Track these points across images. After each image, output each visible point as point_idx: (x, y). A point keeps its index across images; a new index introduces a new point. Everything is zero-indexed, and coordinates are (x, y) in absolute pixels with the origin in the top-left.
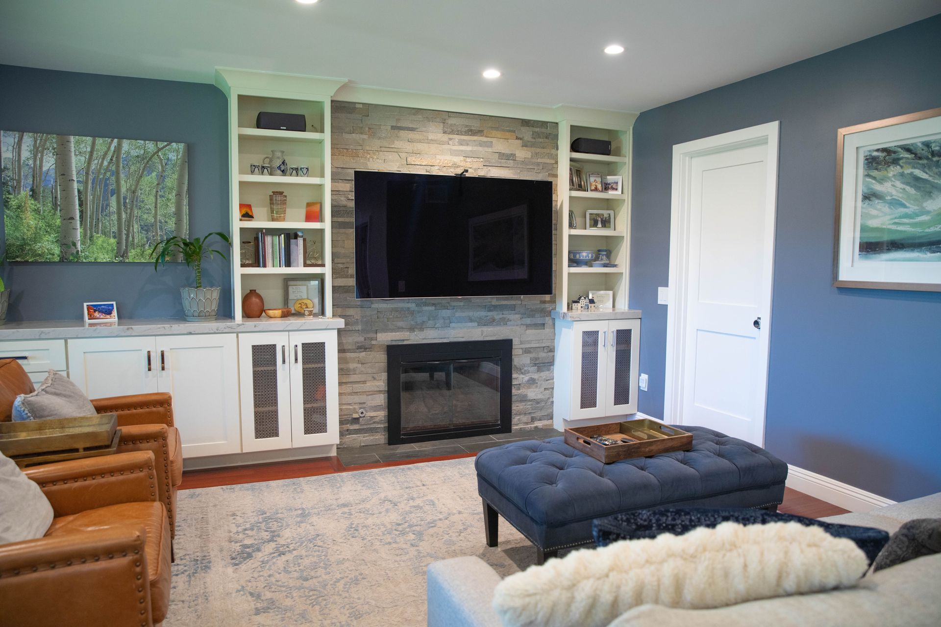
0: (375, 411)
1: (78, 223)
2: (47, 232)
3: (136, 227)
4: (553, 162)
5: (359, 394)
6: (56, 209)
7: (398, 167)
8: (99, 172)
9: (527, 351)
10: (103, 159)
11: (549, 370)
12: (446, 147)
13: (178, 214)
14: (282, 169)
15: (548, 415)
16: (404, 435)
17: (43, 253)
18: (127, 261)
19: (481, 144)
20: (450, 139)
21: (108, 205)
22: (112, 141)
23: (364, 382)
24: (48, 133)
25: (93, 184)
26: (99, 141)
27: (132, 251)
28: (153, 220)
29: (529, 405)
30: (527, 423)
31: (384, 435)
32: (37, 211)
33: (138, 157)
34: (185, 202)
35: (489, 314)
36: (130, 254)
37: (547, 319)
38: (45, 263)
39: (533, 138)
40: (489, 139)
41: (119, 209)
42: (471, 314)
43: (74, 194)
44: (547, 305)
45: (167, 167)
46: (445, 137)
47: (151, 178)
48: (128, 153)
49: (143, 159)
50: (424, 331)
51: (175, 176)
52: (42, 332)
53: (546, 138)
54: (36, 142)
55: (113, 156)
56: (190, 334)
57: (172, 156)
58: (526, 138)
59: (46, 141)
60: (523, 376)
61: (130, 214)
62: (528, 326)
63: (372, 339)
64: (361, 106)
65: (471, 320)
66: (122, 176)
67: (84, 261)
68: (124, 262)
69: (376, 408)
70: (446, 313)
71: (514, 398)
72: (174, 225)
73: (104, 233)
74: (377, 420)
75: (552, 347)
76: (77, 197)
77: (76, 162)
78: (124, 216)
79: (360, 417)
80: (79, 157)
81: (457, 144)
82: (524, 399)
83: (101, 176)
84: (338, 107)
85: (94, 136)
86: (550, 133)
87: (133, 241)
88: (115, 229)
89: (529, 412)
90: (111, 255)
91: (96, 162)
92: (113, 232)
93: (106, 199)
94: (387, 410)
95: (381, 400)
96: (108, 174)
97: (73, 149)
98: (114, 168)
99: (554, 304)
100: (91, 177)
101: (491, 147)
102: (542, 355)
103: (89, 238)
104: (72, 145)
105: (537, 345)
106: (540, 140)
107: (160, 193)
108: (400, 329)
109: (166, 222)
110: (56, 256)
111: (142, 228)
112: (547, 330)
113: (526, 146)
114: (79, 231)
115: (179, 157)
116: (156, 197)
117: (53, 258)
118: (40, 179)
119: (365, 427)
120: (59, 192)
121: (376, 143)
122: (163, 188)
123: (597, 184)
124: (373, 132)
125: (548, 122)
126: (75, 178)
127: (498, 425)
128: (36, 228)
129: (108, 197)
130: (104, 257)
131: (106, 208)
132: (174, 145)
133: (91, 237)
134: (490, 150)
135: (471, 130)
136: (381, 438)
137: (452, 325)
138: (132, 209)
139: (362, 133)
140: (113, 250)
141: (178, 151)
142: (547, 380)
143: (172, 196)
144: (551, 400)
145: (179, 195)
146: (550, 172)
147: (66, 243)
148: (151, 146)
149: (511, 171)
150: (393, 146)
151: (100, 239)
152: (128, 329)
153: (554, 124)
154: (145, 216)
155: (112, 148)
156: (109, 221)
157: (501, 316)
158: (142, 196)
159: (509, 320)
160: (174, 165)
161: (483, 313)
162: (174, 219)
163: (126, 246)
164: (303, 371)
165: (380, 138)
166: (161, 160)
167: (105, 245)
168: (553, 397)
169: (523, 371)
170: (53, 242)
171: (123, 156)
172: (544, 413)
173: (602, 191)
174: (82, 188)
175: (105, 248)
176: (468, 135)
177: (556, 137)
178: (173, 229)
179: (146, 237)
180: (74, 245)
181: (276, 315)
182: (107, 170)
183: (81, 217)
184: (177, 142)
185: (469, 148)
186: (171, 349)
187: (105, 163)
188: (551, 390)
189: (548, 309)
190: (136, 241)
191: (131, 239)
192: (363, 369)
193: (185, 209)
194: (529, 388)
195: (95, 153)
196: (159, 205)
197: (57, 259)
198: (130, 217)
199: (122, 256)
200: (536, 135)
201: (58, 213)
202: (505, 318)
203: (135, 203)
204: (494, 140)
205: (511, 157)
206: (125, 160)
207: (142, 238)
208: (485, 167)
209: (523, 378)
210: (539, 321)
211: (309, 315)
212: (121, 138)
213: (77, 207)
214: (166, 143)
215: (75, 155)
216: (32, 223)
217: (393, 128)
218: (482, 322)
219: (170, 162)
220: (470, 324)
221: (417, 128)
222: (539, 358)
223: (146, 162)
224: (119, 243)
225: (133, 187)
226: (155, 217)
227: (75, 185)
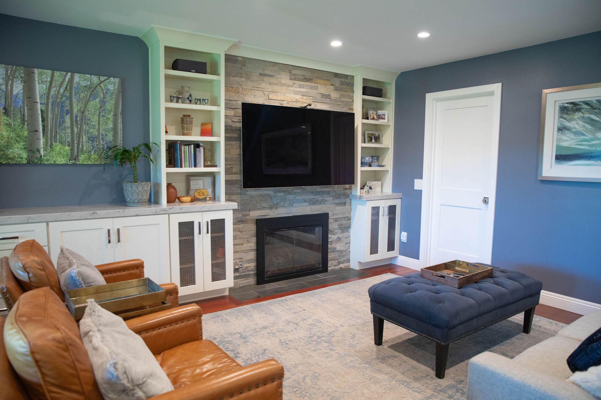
0: (248, 263)
1: (41, 134)
2: (17, 141)
3: (85, 138)
4: (351, 100)
5: (239, 252)
6: (24, 124)
7: (263, 101)
8: (57, 97)
9: (336, 220)
10: (60, 87)
11: (347, 232)
12: (291, 88)
13: (115, 129)
14: (190, 100)
15: (347, 260)
16: (266, 277)
17: (14, 157)
18: (78, 163)
19: (312, 88)
20: (294, 84)
21: (64, 122)
22: (67, 74)
23: (242, 244)
24: (17, 66)
25: (52, 105)
26: (57, 74)
27: (82, 156)
28: (97, 134)
29: (337, 254)
30: (335, 266)
31: (254, 279)
32: (9, 125)
33: (86, 86)
34: (120, 121)
35: (316, 197)
36: (80, 158)
37: (347, 199)
38: (16, 165)
39: (340, 85)
40: (316, 85)
41: (72, 125)
42: (305, 197)
43: (38, 112)
44: (347, 191)
45: (107, 95)
46: (291, 82)
47: (96, 102)
48: (78, 83)
49: (90, 88)
50: (278, 209)
51: (113, 102)
52: (29, 218)
53: (348, 85)
54: (7, 71)
55: (67, 86)
56: (137, 215)
57: (111, 87)
58: (336, 85)
59: (15, 71)
60: (334, 236)
61: (81, 128)
62: (337, 204)
63: (247, 215)
64: (241, 59)
65: (305, 201)
66: (74, 100)
67: (46, 163)
68: (76, 164)
69: (249, 261)
70: (291, 197)
71: (329, 250)
72: (112, 137)
73: (61, 142)
74: (250, 269)
75: (349, 217)
76: (40, 115)
77: (39, 89)
78: (76, 130)
79: (240, 268)
80: (41, 85)
81: (298, 87)
82: (334, 250)
83: (59, 100)
84: (229, 59)
85: (53, 70)
86: (349, 83)
87: (83, 148)
88: (69, 139)
89: (337, 258)
90: (66, 159)
91: (55, 89)
92: (68, 142)
93: (62, 117)
94: (256, 262)
95: (252, 255)
96: (64, 99)
97: (37, 79)
98: (68, 94)
99: (351, 190)
100: (51, 100)
101: (317, 89)
102: (344, 222)
103: (49, 146)
104: (36, 75)
105: (342, 216)
106: (344, 87)
107: (102, 114)
108: (264, 208)
109: (106, 135)
110: (24, 159)
111: (89, 139)
112: (347, 206)
113: (337, 90)
114: (42, 141)
115: (115, 88)
116: (99, 116)
117: (22, 161)
118: (11, 101)
119: (242, 274)
120: (26, 111)
121: (250, 84)
122: (104, 110)
123: (374, 115)
124: (248, 77)
125: (348, 75)
126: (38, 100)
127: (320, 268)
128: (8, 138)
129: (64, 116)
130: (61, 160)
131: (63, 124)
132: (112, 79)
133: (51, 145)
134: (316, 92)
135: (306, 78)
136: (252, 281)
137: (294, 205)
138: (81, 125)
139: (241, 77)
140: (67, 155)
141: (114, 83)
142: (347, 238)
143: (111, 116)
144: (349, 250)
145: (115, 115)
146: (349, 107)
147: (32, 149)
148: (95, 79)
149: (328, 106)
150: (260, 87)
151: (58, 147)
152: (93, 213)
153: (352, 77)
154: (91, 130)
155: (67, 79)
156: (65, 133)
157: (322, 198)
158: (89, 116)
159: (326, 201)
160: (112, 94)
161: (311, 197)
162: (112, 133)
163: (78, 152)
164: (211, 239)
165: (252, 81)
166: (103, 90)
167: (62, 151)
168: (350, 249)
169: (334, 233)
170: (21, 149)
171: (75, 85)
172: (345, 259)
173: (377, 120)
174: (44, 109)
175: (61, 154)
176: (304, 81)
177: (352, 85)
178: (111, 140)
179: (92, 146)
180: (38, 151)
181: (187, 201)
182: (63, 95)
183: (44, 130)
184: (114, 77)
185: (304, 90)
186: (123, 227)
187: (62, 90)
188: (349, 244)
189: (348, 194)
190: (84, 148)
191: (81, 147)
192: (242, 236)
193: (120, 126)
194: (337, 243)
195: (54, 82)
196: (101, 123)
197: (25, 162)
198: (80, 131)
199: (75, 160)
200: (342, 83)
201: (26, 126)
202: (324, 199)
203: (84, 121)
204: (319, 86)
205: (328, 96)
206: (77, 89)
207: (89, 147)
208: (314, 102)
209: (334, 237)
210: (343, 201)
211: (210, 200)
212: (73, 72)
213: (40, 122)
214: (106, 78)
215: (39, 83)
216: (5, 134)
217: (261, 74)
218: (313, 203)
219: (109, 92)
220: (305, 204)
221: (274, 76)
222: (342, 224)
223: (92, 91)
224: (72, 150)
225: (82, 109)
226: (99, 130)
227: (39, 106)
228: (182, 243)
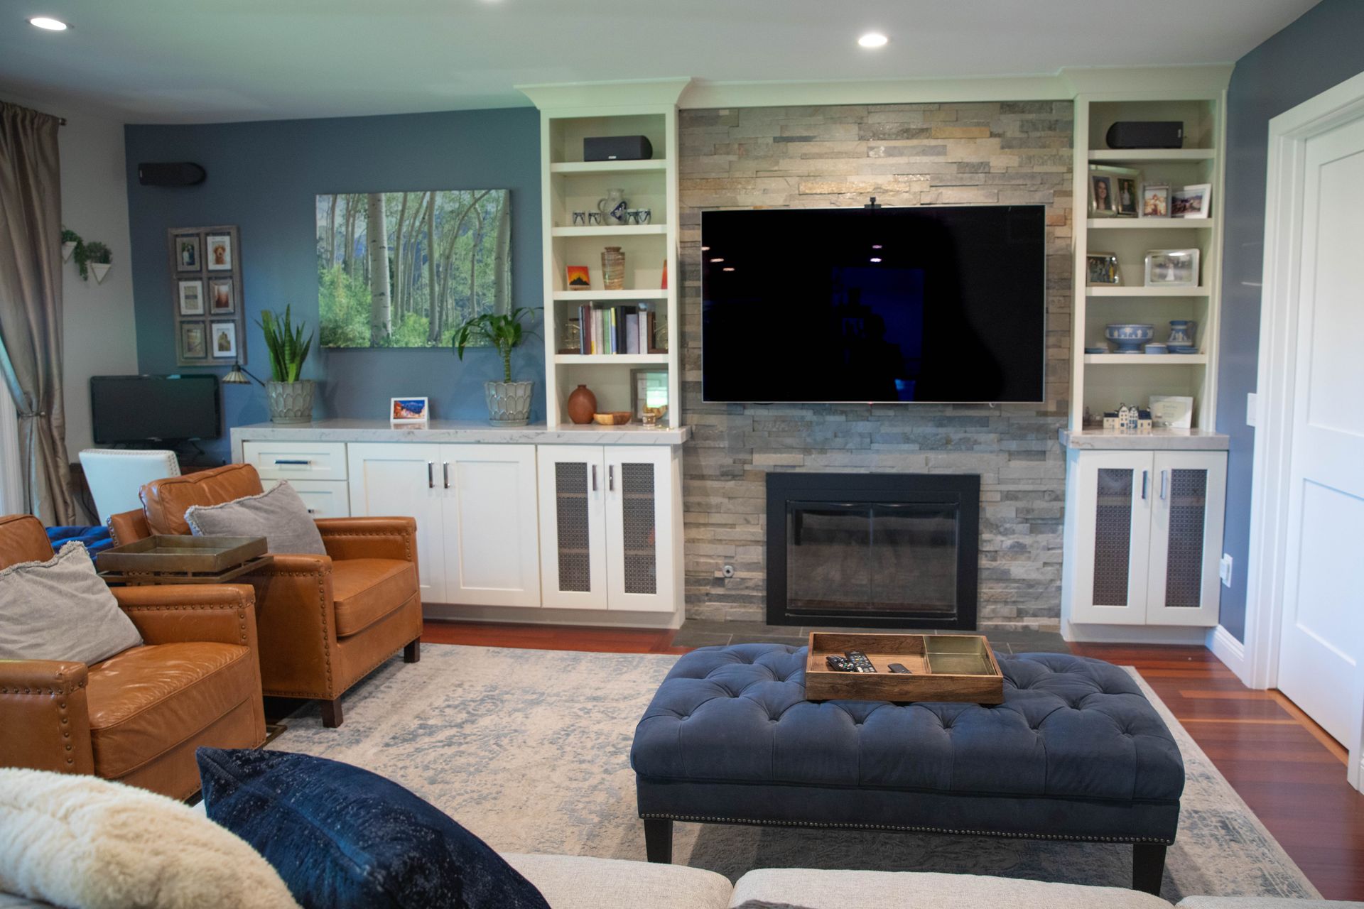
0: (748, 570)
1: (389, 299)
2: (358, 311)
3: (450, 303)
4: (1064, 169)
5: (724, 542)
6: (366, 284)
7: (785, 200)
8: (411, 235)
9: (1009, 496)
10: (415, 219)
11: (1054, 531)
12: (864, 161)
13: (498, 283)
14: (618, 215)
15: (1050, 609)
16: (790, 611)
17: (354, 337)
18: (440, 345)
19: (925, 152)
20: (872, 148)
21: (420, 276)
22: (424, 194)
23: (733, 526)
24: (360, 193)
25: (404, 250)
26: (411, 196)
27: (446, 333)
28: (469, 293)
29: (1014, 588)
30: (1009, 619)
31: (762, 609)
32: (349, 287)
33: (452, 212)
34: (507, 266)
35: (942, 430)
36: (443, 337)
37: (1050, 443)
38: (356, 349)
39: (1022, 132)
40: (940, 142)
41: (431, 280)
42: (907, 429)
43: (384, 263)
44: (1050, 420)
45: (486, 222)
46: (863, 147)
47: (467, 237)
48: (442, 208)
49: (458, 215)
50: (828, 455)
51: (495, 234)
52: (323, 433)
53: (1050, 128)
54: (348, 204)
55: (425, 214)
56: (479, 442)
57: (491, 208)
58: (1009, 134)
59: (358, 202)
60: (1003, 538)
61: (444, 284)
62: (1012, 455)
63: (744, 462)
64: (726, 113)
65: (908, 439)
66: (435, 238)
67: (395, 346)
68: (437, 347)
69: (749, 566)
70: (862, 427)
71: (984, 575)
72: (493, 298)
73: (416, 311)
74: (750, 584)
75: (1058, 492)
76: (388, 268)
77: (388, 224)
78: (437, 288)
79: (726, 577)
80: (390, 218)
81: (882, 155)
82: (1004, 577)
83: (413, 240)
84: (687, 118)
85: (405, 191)
86: (1057, 121)
87: (447, 320)
88: (427, 306)
89: (1013, 599)
90: (423, 338)
91: (407, 222)
92: (426, 310)
93: (418, 268)
94: (765, 571)
95: (758, 554)
96: (420, 237)
97: (384, 209)
98: (426, 229)
99: (1065, 418)
100: (402, 242)
101: (945, 154)
102: (1040, 504)
103: (400, 318)
104: (383, 204)
105: (1030, 488)
106: (1038, 134)
107: (477, 257)
108: (789, 449)
109: (484, 295)
110: (367, 340)
111: (457, 303)
112: (1050, 463)
113: (1010, 147)
114: (390, 309)
115: (499, 208)
116: (473, 262)
117: (364, 343)
118: (352, 249)
119: (733, 593)
120: (370, 263)
121: (752, 165)
122: (481, 250)
123: (1157, 202)
124: (745, 150)
125: (1051, 102)
126: (386, 244)
127: (953, 615)
128: (348, 307)
129: (420, 266)
130: (416, 342)
131: (418, 280)
132: (493, 192)
133: (403, 316)
134: (941, 159)
135: (907, 131)
136: (757, 612)
137: (875, 446)
138: (445, 280)
139: (728, 153)
140: (425, 332)
141: (497, 200)
142: (1049, 549)
143: (491, 260)
144: (1058, 583)
145: (499, 258)
146: (1058, 188)
147: (376, 324)
148: (466, 197)
149: (981, 192)
150: (776, 168)
151: (411, 318)
152: (409, 433)
153: (1065, 104)
154: (460, 288)
155: (425, 204)
156: (421, 296)
157: (961, 435)
158: (457, 262)
159: (976, 442)
160: (494, 219)
161: (929, 429)
162: (493, 291)
163: (440, 327)
164: (624, 503)
165: (757, 158)
166: (478, 214)
167: (417, 326)
168: (1061, 580)
169: (1002, 529)
170: (363, 324)
171: (436, 212)
172: (1041, 604)
173: (1165, 216)
174: (393, 257)
175: (416, 330)
176: (903, 138)
177: (1070, 125)
178: (492, 303)
179: (462, 315)
180: (385, 326)
181: (606, 422)
182: (419, 232)
183: (392, 292)
184: (497, 188)
185: (902, 160)
186: (457, 462)
187: (417, 224)
188: (1058, 566)
189: (1052, 427)
190: (450, 320)
191: (444, 317)
192: (731, 506)
193: (507, 276)
194: (1014, 559)
195: (407, 211)
196: (476, 273)
197: (367, 344)
198: (444, 290)
199: (435, 340)
200: (1026, 127)
201: (369, 288)
202: (969, 439)
203: (449, 271)
204: (950, 144)
205: (981, 168)
206: (438, 218)
207: (457, 317)
208: (934, 189)
209: (1002, 541)
210: (1035, 445)
211: (648, 423)
212: (433, 190)
213: (388, 279)
214: (483, 192)
215: (387, 216)
216: (344, 301)
217: (776, 140)
218: (927, 445)
219: (488, 216)
220: (906, 447)
221: (815, 137)
222: (1033, 510)
223: (462, 217)
224: (431, 323)
225: (447, 251)
226: (472, 288)
227: (387, 253)
228: (562, 505)
